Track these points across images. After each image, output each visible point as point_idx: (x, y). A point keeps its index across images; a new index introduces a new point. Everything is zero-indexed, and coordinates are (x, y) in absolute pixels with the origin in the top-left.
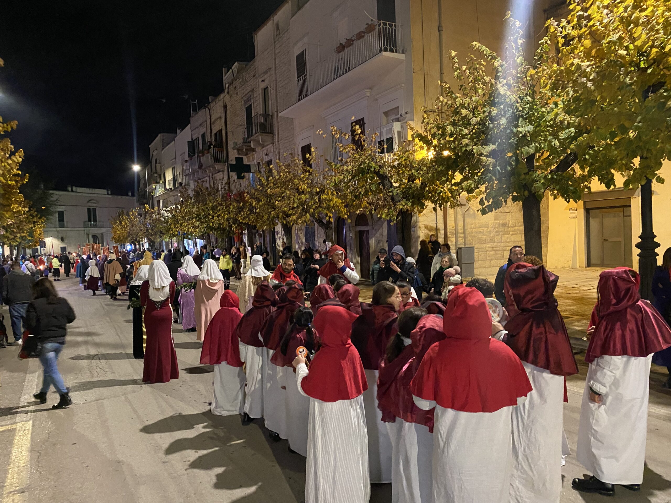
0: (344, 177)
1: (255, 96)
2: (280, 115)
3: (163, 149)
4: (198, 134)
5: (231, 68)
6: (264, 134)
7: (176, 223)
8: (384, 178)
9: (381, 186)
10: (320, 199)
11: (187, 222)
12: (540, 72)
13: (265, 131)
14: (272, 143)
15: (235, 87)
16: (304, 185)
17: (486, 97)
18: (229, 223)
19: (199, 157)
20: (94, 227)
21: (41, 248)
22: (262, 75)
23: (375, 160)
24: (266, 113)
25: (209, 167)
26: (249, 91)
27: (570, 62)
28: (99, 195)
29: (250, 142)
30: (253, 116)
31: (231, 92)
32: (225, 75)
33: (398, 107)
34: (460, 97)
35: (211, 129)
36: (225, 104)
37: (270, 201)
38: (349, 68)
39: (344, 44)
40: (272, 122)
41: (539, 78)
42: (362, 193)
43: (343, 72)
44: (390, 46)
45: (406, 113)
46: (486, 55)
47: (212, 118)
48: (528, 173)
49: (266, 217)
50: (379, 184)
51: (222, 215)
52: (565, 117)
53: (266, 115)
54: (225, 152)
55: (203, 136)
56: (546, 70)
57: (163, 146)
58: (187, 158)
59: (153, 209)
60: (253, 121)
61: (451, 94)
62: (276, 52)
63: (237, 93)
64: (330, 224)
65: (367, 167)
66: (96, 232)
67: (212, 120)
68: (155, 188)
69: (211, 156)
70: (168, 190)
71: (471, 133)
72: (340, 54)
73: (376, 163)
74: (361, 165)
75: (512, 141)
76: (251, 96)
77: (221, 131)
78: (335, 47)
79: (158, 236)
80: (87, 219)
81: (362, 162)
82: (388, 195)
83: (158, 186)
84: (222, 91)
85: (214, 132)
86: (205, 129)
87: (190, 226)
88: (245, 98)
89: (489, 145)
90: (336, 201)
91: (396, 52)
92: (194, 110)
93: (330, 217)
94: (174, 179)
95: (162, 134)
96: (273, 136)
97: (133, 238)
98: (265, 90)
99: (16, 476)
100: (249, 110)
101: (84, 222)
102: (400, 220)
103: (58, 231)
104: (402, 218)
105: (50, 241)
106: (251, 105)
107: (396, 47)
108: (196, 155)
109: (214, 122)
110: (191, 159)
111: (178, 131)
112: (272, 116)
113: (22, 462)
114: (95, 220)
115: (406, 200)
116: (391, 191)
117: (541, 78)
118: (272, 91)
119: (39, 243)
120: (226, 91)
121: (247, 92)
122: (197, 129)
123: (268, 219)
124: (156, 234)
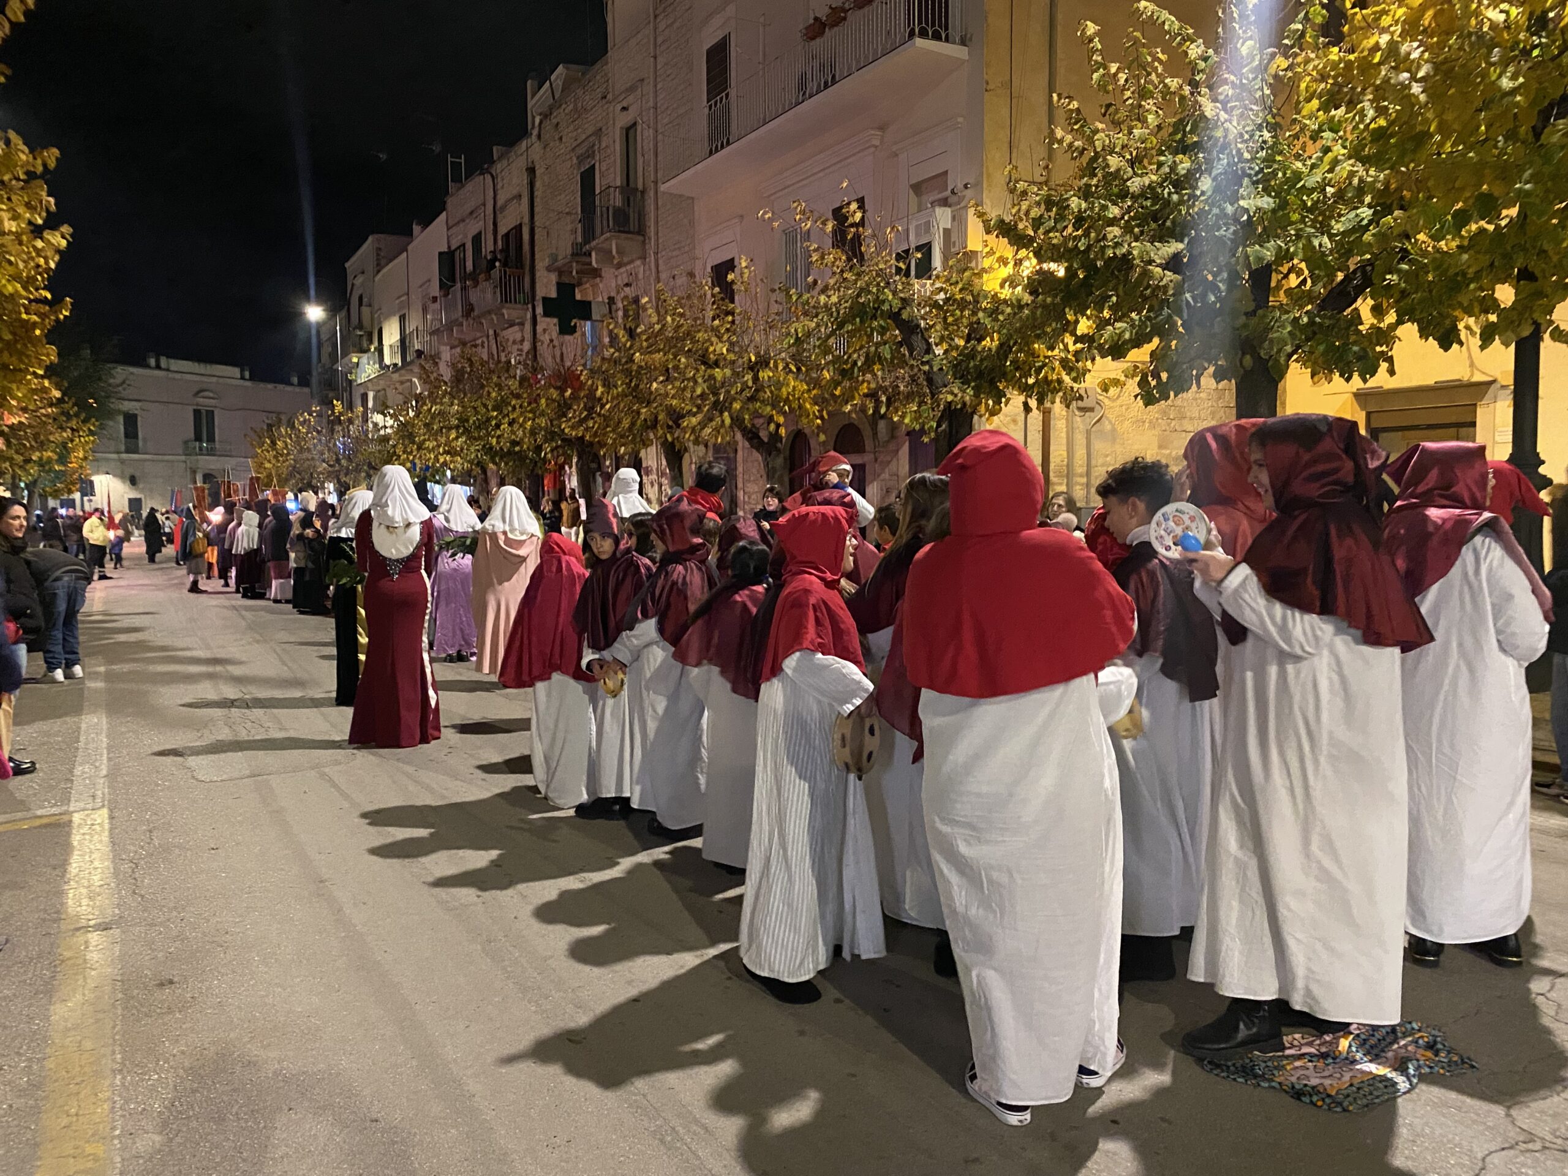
0: (818, 325)
1: (604, 145)
2: (663, 188)
3: (379, 271)
4: (464, 235)
5: (548, 78)
6: (623, 235)
7: (407, 442)
8: (910, 329)
9: (904, 350)
10: (756, 379)
11: (436, 440)
12: (1299, 65)
13: (626, 229)
14: (639, 258)
15: (558, 124)
16: (720, 345)
17: (1164, 134)
18: (535, 441)
19: (464, 289)
20: (208, 455)
21: (83, 496)
22: (624, 95)
23: (893, 287)
24: (628, 184)
25: (489, 312)
26: (589, 132)
27: (1372, 41)
28: (221, 380)
29: (590, 255)
30: (597, 191)
31: (546, 136)
32: (533, 96)
33: (946, 172)
34: (1103, 131)
35: (495, 224)
36: (530, 165)
37: (637, 386)
38: (834, 77)
39: (825, 18)
40: (644, 207)
41: (1298, 78)
42: (859, 364)
43: (819, 85)
44: (933, 25)
45: (966, 187)
46: (1169, 32)
47: (498, 197)
48: (1253, 313)
49: (626, 423)
50: (900, 344)
51: (521, 420)
52: (1355, 169)
53: (630, 190)
54: (527, 279)
55: (477, 239)
56: (1313, 60)
57: (378, 265)
58: (435, 290)
59: (352, 412)
60: (597, 203)
61: (1082, 126)
62: (660, 40)
63: (561, 138)
64: (776, 442)
65: (874, 303)
66: (212, 467)
67: (499, 203)
68: (358, 364)
69: (496, 287)
70: (388, 367)
71: (1126, 218)
72: (813, 43)
73: (894, 293)
74: (859, 295)
75: (1222, 232)
76: (594, 145)
77: (519, 228)
78: (801, 27)
79: (363, 474)
80: (192, 436)
81: (862, 289)
82: (920, 370)
83: (365, 358)
84: (524, 133)
85: (503, 230)
86: (482, 223)
87: (441, 450)
88: (580, 151)
89: (1168, 242)
90: (794, 385)
91: (947, 40)
92: (457, 179)
93: (778, 426)
94: (403, 344)
95: (376, 236)
96: (644, 242)
97: (302, 479)
98: (629, 131)
99: (85, 902)
100: (588, 178)
101: (186, 442)
102: (944, 430)
103: (122, 462)
104: (950, 425)
105: (105, 483)
106: (594, 165)
107: (947, 29)
108: (458, 285)
109: (504, 208)
110: (446, 295)
111: (416, 229)
112: (643, 192)
113: (96, 880)
114: (211, 439)
115: (962, 383)
116: (927, 362)
117: (1300, 80)
118: (646, 133)
119: (78, 486)
120: (535, 132)
121: (584, 137)
122: (462, 225)
123: (630, 429)
124: (358, 470)
